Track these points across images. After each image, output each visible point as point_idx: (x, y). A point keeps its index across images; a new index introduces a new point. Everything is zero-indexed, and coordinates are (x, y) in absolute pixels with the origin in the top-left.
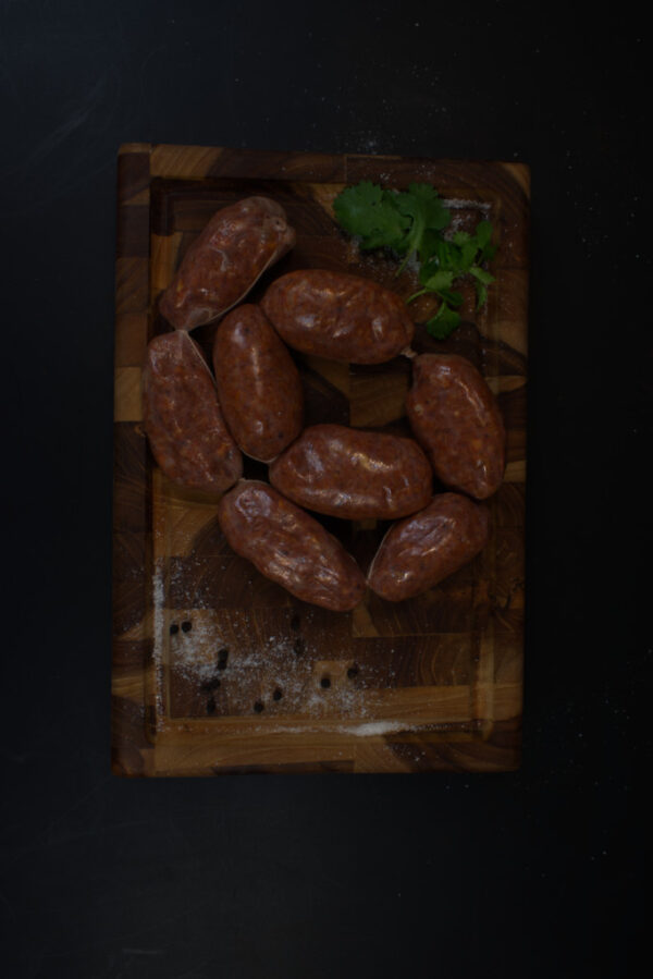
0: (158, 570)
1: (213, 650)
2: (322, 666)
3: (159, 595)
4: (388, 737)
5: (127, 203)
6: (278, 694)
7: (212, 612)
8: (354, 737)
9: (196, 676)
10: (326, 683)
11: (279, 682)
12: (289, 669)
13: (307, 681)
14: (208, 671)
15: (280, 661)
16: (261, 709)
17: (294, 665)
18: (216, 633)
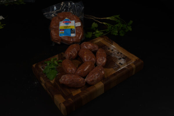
0: (117, 71)
1: (120, 60)
2: (111, 52)
3: (120, 69)
4: (112, 45)
6: (118, 53)
7: (116, 63)
9: (124, 60)
10: (112, 50)
11: (117, 54)
14: (122, 59)
15: (115, 55)
16: (121, 54)
17: (113, 54)
18: (118, 61)
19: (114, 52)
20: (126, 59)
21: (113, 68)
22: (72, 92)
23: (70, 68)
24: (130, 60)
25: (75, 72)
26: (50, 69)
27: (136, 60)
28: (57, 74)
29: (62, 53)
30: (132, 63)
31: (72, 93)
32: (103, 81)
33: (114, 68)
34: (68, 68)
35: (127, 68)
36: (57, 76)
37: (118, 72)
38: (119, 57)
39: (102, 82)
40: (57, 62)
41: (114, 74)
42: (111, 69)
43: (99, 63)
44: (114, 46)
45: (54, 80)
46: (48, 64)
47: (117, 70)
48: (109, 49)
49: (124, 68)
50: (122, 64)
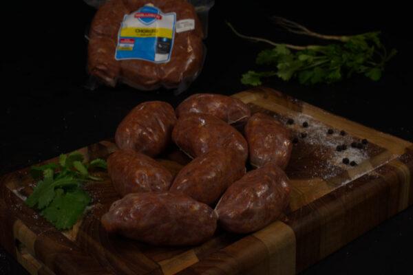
2: (301, 130)
3: (348, 182)
4: (301, 112)
6: (330, 133)
7: (328, 161)
9: (361, 152)
10: (305, 125)
11: (325, 135)
12: (316, 136)
14: (353, 151)
15: (318, 139)
16: (343, 133)
17: (312, 136)
18: (335, 156)
19: (313, 131)
20: (367, 147)
21: (321, 177)
22: (161, 264)
23: (146, 173)
24: (384, 150)
25: (169, 187)
26: (56, 188)
27: (407, 149)
28: (89, 208)
29: (103, 143)
30: (392, 160)
31: (160, 267)
32: (287, 220)
33: (326, 177)
34: (138, 172)
35: (377, 174)
36: (89, 212)
37: (346, 188)
38: (335, 144)
39: (287, 223)
40: (85, 166)
41: (331, 197)
42: (311, 182)
43: (262, 157)
44: (309, 114)
45: (75, 229)
46: (48, 173)
48: (291, 122)
49: (367, 175)
50: (353, 164)
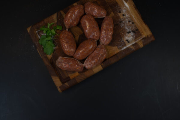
0: (121, 50)
1: (128, 35)
2: (121, 17)
3: (125, 48)
4: (126, 2)
5: (68, 86)
6: (129, 21)
7: (123, 38)
8: (129, 7)
9: (134, 35)
10: (124, 15)
11: (127, 22)
12: (125, 22)
13: (125, 19)
14: (132, 34)
15: (124, 24)
16: (133, 23)
18: (125, 36)
20: (137, 32)
21: (118, 46)
22: (69, 75)
24: (141, 35)
27: (147, 36)
28: (54, 48)
29: (61, 12)
30: (141, 39)
35: (133, 48)
38: (128, 29)
39: (102, 66)
40: (54, 30)
42: (114, 48)
45: (51, 56)
47: (122, 48)
48: (120, 12)
49: (130, 47)
50: (129, 42)
